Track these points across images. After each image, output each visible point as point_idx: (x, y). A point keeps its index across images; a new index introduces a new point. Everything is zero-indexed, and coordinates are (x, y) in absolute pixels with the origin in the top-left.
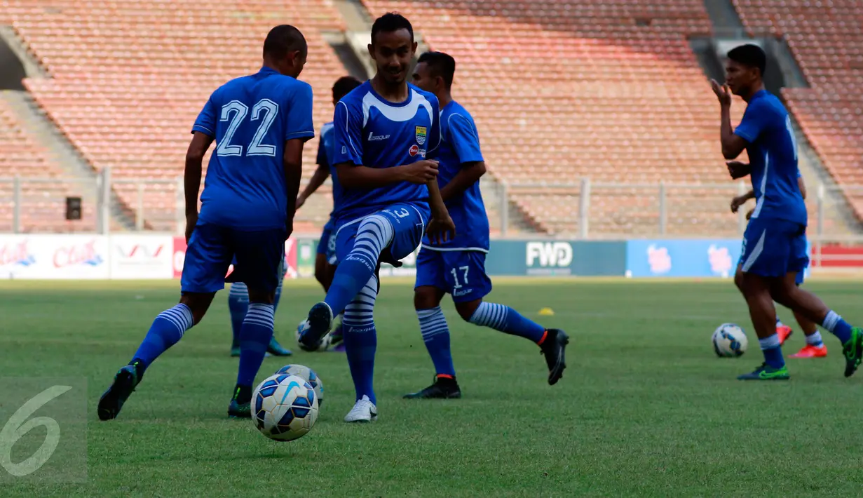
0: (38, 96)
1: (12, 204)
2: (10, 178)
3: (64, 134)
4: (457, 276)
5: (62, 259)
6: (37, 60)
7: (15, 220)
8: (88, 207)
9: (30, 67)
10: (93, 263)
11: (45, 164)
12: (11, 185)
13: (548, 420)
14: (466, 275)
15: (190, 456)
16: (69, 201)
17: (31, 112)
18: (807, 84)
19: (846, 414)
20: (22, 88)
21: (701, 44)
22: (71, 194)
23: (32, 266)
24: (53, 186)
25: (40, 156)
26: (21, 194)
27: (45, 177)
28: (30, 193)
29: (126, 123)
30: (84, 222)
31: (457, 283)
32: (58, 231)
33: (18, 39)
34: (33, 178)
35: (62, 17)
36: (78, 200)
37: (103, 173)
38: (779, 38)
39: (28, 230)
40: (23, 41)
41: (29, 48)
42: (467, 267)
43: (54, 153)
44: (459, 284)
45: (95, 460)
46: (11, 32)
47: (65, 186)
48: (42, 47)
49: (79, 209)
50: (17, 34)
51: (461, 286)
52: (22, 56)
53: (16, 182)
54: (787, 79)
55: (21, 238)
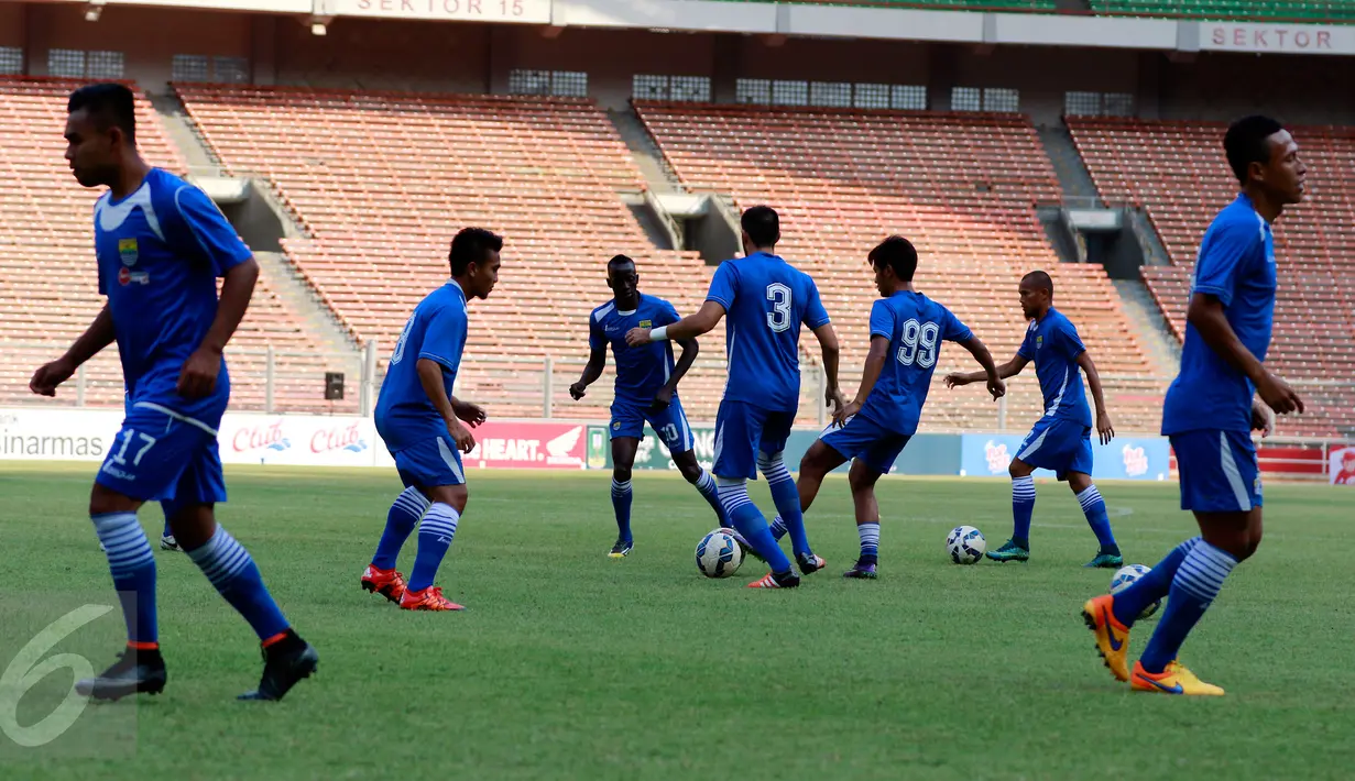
0: (296, 258)
1: (265, 380)
2: (265, 351)
3: (325, 301)
4: (130, 445)
5: (320, 443)
6: (296, 217)
7: (268, 398)
8: (351, 385)
9: (287, 226)
10: (356, 450)
11: (303, 335)
12: (264, 359)
13: (879, 640)
14: (143, 451)
15: (474, 674)
16: (329, 377)
17: (288, 276)
18: (1170, 262)
19: (1219, 639)
20: (280, 249)
21: (1050, 213)
22: (331, 369)
23: (287, 450)
24: (311, 360)
25: (298, 326)
26: (275, 368)
27: (303, 350)
28: (285, 368)
29: (396, 290)
30: (346, 402)
31: (121, 454)
32: (316, 411)
33: (276, 192)
34: (288, 350)
35: (325, 169)
36: (340, 376)
37: (368, 347)
38: (1138, 209)
39: (283, 410)
40: (280, 195)
41: (287, 203)
42: (152, 441)
43: (313, 323)
44: (124, 457)
45: (366, 676)
46: (268, 185)
47: (325, 360)
48: (302, 201)
49: (341, 387)
50: (274, 187)
51: (122, 461)
52: (278, 212)
53: (269, 355)
54: (1146, 254)
55: (275, 418)
